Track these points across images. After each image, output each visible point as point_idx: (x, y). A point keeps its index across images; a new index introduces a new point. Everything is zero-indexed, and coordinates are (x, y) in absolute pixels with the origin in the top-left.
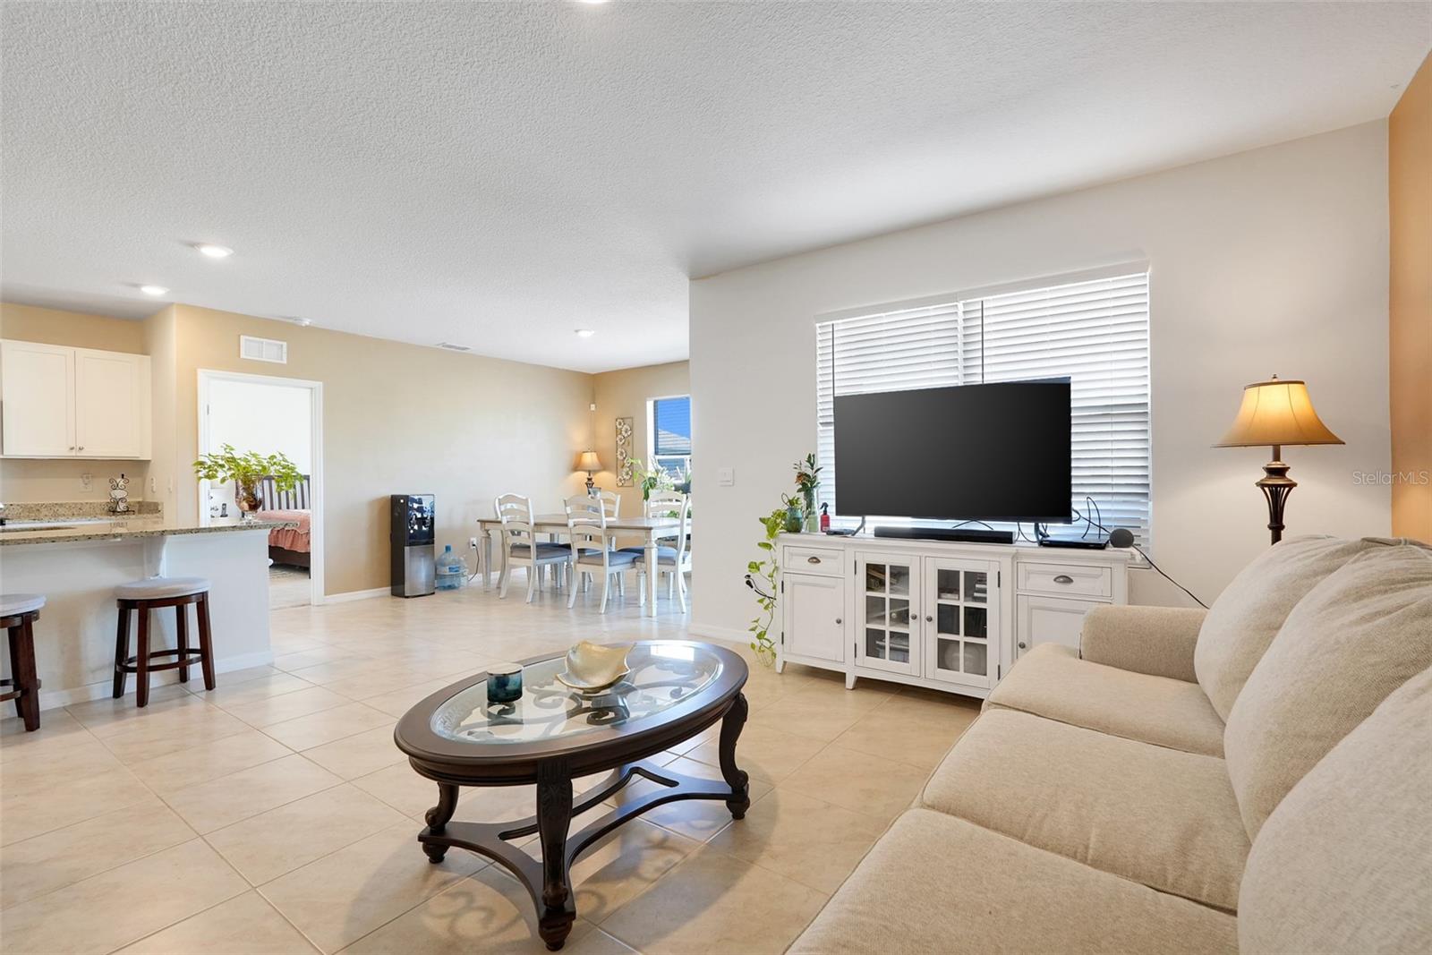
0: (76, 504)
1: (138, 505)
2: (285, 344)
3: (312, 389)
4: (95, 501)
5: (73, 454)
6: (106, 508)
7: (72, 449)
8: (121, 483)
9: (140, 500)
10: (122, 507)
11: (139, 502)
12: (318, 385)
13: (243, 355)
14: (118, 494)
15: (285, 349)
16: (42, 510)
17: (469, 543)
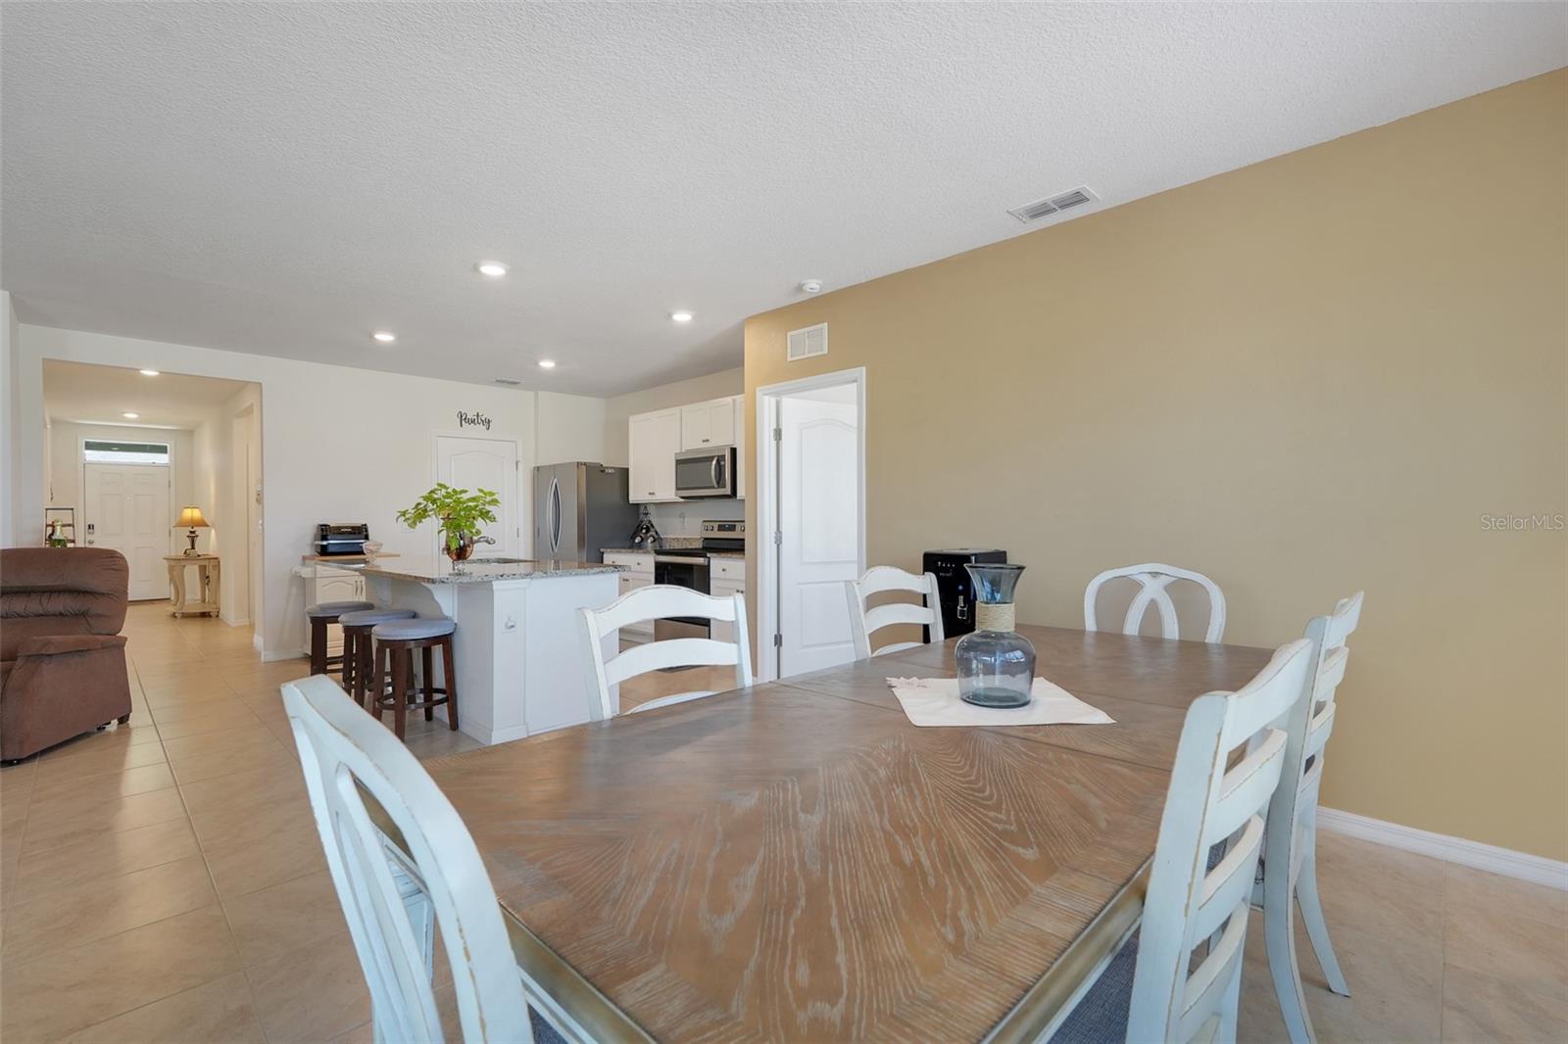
2: (826, 325)
12: (860, 372)
13: (789, 358)
15: (825, 334)
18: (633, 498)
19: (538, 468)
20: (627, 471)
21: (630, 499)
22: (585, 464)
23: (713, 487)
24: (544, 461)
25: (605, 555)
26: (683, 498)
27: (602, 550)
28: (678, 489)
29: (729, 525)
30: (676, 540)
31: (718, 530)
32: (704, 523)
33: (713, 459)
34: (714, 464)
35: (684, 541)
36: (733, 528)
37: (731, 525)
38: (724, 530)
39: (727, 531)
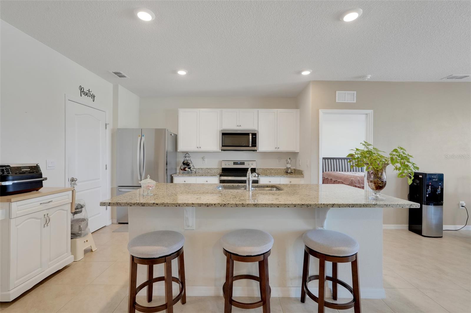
0: (276, 169)
1: (294, 170)
2: (355, 92)
3: (367, 114)
4: (282, 168)
5: (276, 150)
6: (285, 171)
7: (276, 148)
8: (289, 162)
9: (295, 168)
10: (289, 171)
11: (294, 169)
12: (370, 112)
13: (337, 101)
14: (289, 166)
15: (355, 95)
16: (268, 170)
17: (459, 205)
18: (180, 149)
21: (178, 149)
22: (168, 130)
23: (249, 146)
27: (172, 175)
28: (222, 146)
29: (240, 162)
30: (201, 169)
31: (234, 164)
32: (223, 161)
33: (248, 134)
34: (250, 137)
35: (207, 169)
36: (243, 163)
37: (241, 162)
38: (237, 164)
39: (239, 165)
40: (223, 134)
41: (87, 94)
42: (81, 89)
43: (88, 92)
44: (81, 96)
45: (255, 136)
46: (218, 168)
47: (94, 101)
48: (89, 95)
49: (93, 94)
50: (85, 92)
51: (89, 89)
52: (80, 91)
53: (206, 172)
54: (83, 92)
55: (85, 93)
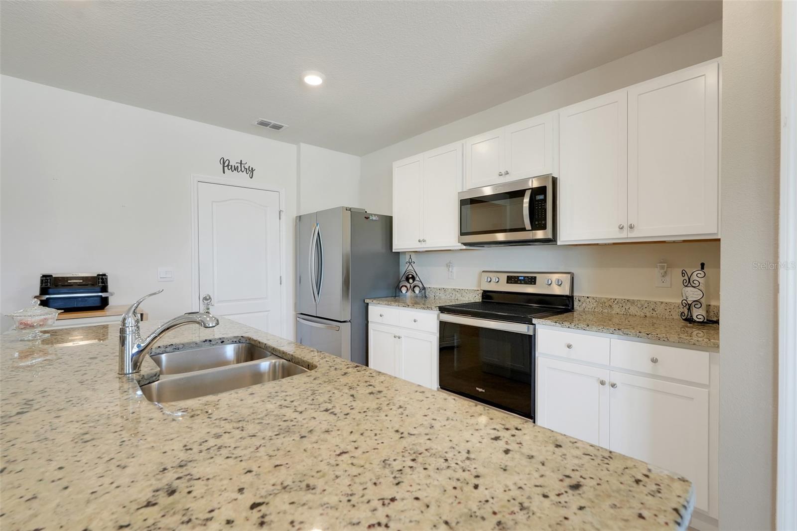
5: (625, 235)
7: (621, 228)
18: (397, 246)
19: (300, 216)
20: (391, 218)
21: (394, 247)
22: (350, 209)
23: (524, 229)
24: (308, 209)
25: (370, 307)
26: (465, 244)
27: (367, 301)
28: (462, 234)
29: (525, 277)
30: (443, 290)
31: (507, 283)
32: (484, 273)
33: (520, 194)
34: (525, 201)
35: (454, 292)
36: (532, 281)
37: (528, 277)
38: (516, 282)
39: (521, 283)
40: (463, 203)
41: (236, 169)
42: (224, 163)
43: (239, 165)
44: (224, 173)
45: (542, 197)
46: (475, 290)
47: (251, 178)
48: (241, 170)
49: (249, 167)
50: (232, 166)
51: (241, 161)
52: (222, 166)
53: (453, 298)
54: (228, 166)
55: (231, 168)
